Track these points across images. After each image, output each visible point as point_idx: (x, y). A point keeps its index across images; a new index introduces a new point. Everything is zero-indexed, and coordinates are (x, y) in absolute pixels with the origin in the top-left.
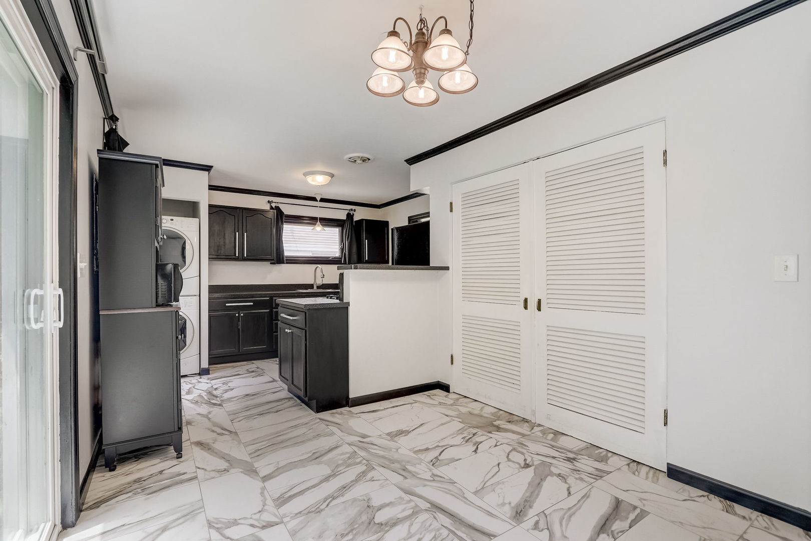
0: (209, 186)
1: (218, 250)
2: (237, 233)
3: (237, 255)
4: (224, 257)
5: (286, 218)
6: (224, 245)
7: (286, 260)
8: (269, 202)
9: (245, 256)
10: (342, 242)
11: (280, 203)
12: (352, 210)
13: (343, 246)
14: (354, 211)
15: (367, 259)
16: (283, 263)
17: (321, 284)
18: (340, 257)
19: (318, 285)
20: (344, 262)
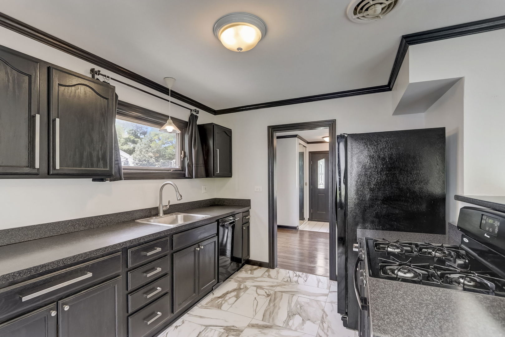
2: (38, 116)
3: (37, 167)
7: (125, 174)
8: (92, 71)
9: (58, 168)
10: (183, 150)
11: (112, 79)
12: (196, 111)
13: (185, 156)
14: (197, 113)
15: (218, 172)
16: (121, 179)
17: (168, 206)
18: (181, 169)
19: (165, 208)
20: (188, 175)
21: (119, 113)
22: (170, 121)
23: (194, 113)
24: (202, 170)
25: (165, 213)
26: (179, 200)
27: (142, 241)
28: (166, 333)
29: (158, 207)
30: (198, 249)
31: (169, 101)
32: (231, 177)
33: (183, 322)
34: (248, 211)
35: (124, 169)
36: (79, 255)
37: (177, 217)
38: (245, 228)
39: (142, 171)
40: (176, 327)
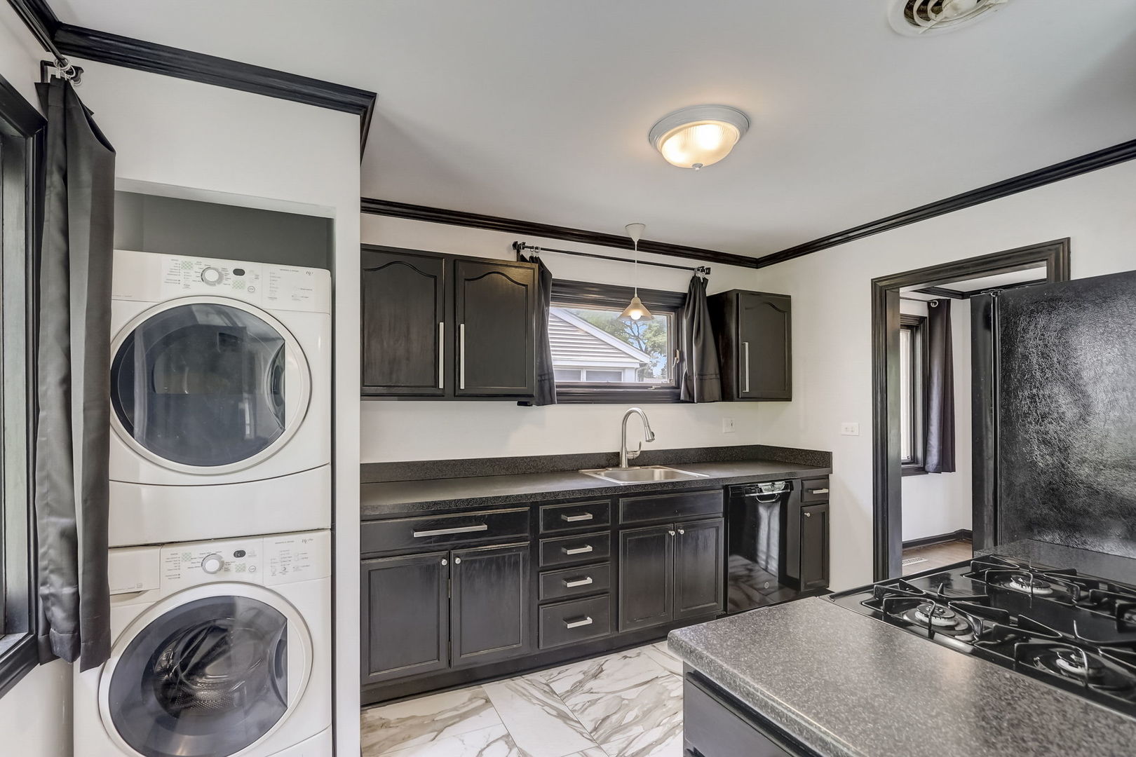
0: (363, 200)
1: (391, 373)
2: (442, 324)
3: (441, 386)
4: (405, 391)
5: (556, 289)
6: (408, 359)
7: (559, 394)
8: (515, 245)
9: (462, 387)
10: (678, 348)
11: (542, 249)
12: (702, 269)
13: (682, 359)
14: (706, 274)
15: (747, 390)
16: (552, 402)
17: (639, 453)
18: (674, 385)
19: (631, 456)
20: (685, 396)
21: (554, 299)
22: (636, 299)
23: (701, 275)
24: (714, 386)
25: (632, 463)
26: (648, 441)
27: (561, 497)
28: (604, 660)
29: (619, 453)
30: (672, 533)
31: (634, 261)
32: (791, 401)
33: (639, 655)
34: (827, 477)
35: (558, 387)
36: (473, 499)
37: (653, 472)
38: (808, 515)
39: (599, 390)
40: (625, 657)
